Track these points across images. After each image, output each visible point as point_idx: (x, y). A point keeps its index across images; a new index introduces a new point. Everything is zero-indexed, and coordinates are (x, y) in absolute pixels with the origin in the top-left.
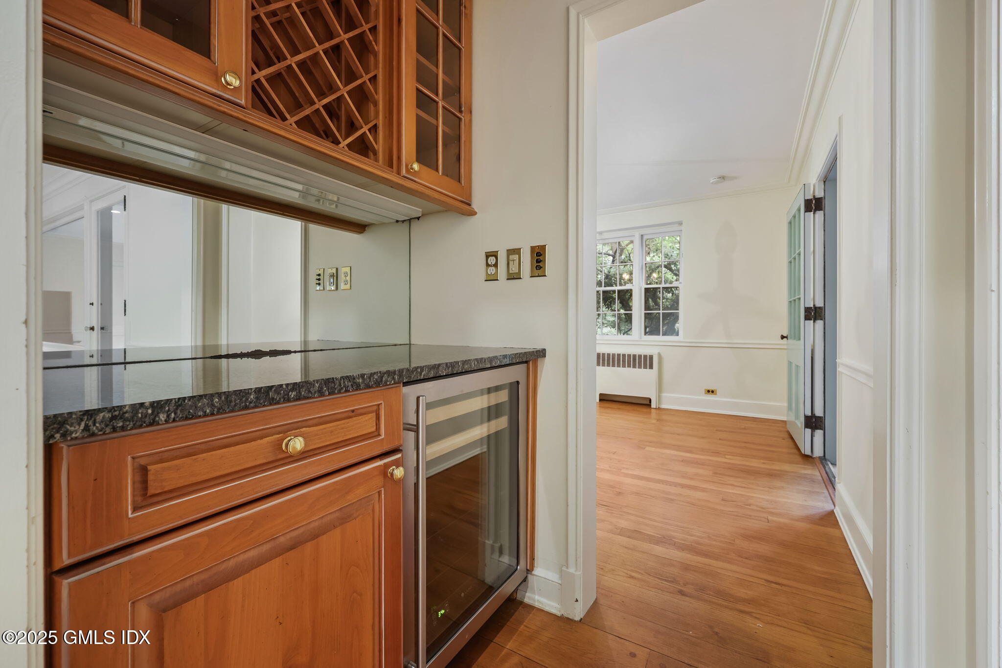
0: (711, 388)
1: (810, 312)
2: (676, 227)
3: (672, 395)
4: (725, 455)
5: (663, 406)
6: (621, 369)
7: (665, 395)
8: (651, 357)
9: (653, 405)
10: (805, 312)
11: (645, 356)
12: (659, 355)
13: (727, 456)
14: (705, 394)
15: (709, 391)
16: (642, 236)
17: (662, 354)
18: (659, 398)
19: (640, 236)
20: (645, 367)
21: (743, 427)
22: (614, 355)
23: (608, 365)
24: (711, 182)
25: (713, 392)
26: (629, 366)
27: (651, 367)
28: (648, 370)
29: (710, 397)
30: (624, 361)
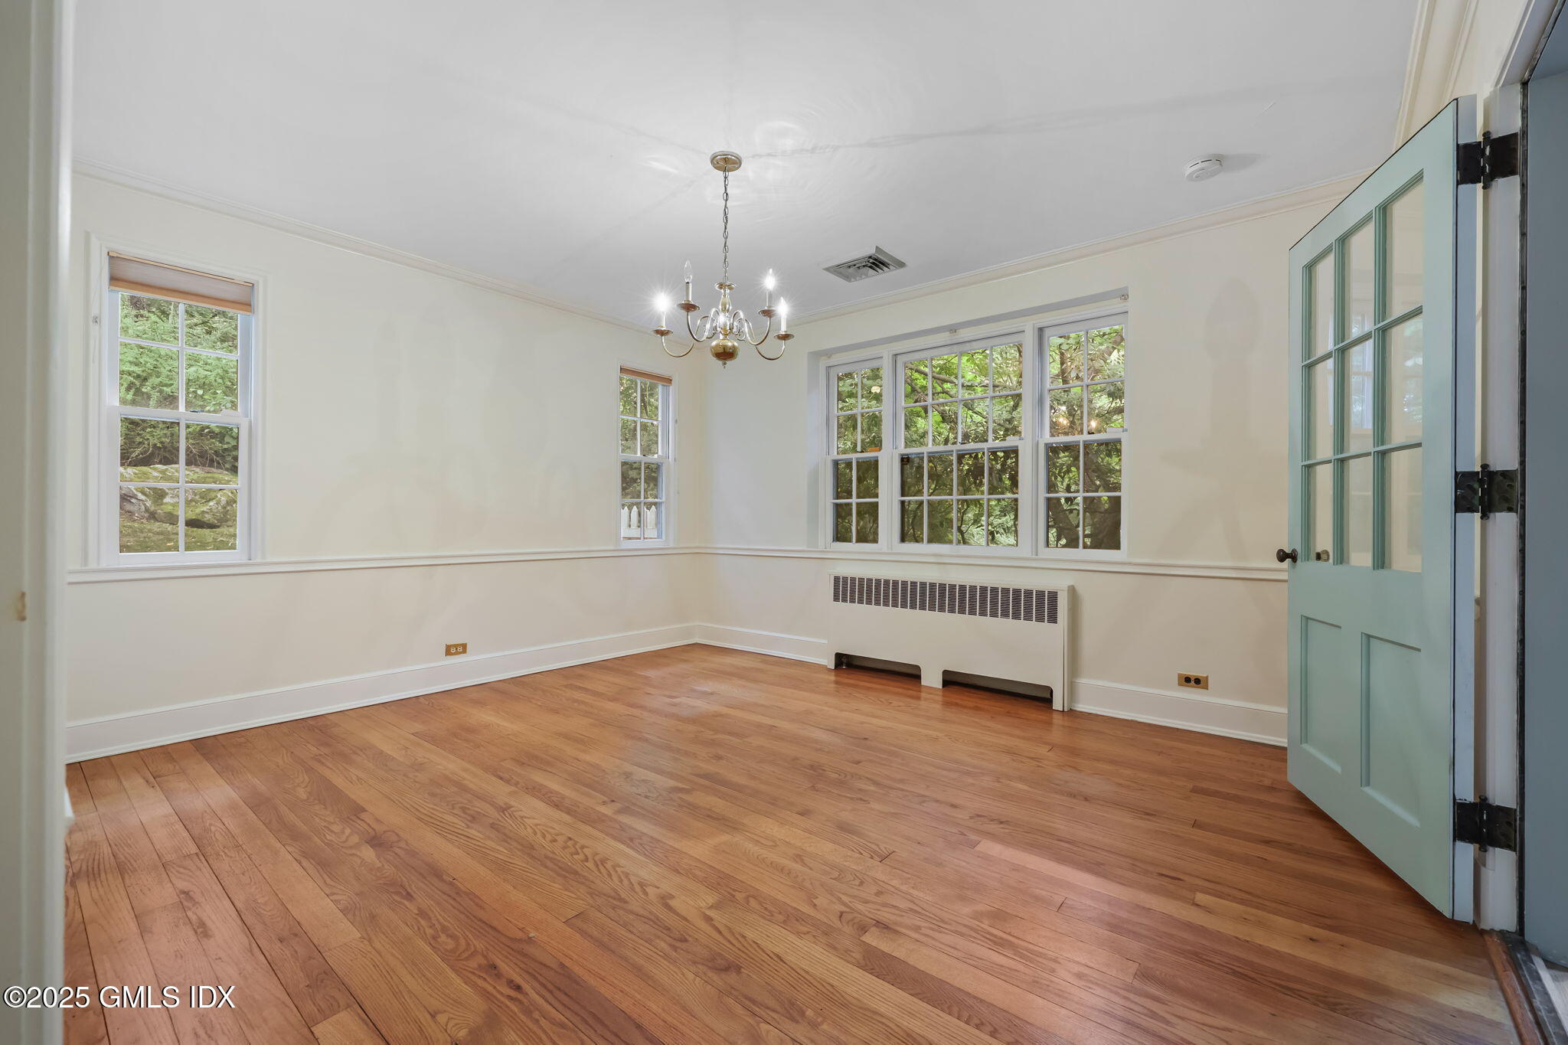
0: (1193, 673)
1: (1471, 487)
2: (1116, 305)
3: (1100, 683)
4: (1194, 889)
5: (1081, 707)
6: (988, 619)
7: (1083, 681)
8: (1053, 596)
9: (1057, 704)
10: (1457, 488)
11: (1040, 594)
12: (1073, 592)
13: (1200, 897)
14: (1180, 684)
15: (1188, 680)
16: (1041, 330)
17: (1080, 590)
18: (1072, 689)
19: (1036, 332)
20: (1040, 619)
21: (1267, 782)
22: (973, 588)
23: (962, 611)
24: (1187, 173)
25: (1198, 681)
26: (1005, 615)
27: (1053, 619)
28: (1046, 625)
29: (1192, 694)
30: (994, 603)
